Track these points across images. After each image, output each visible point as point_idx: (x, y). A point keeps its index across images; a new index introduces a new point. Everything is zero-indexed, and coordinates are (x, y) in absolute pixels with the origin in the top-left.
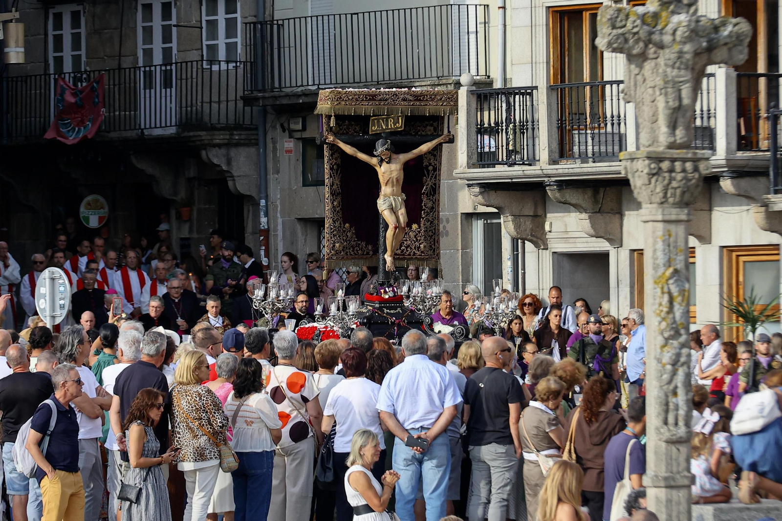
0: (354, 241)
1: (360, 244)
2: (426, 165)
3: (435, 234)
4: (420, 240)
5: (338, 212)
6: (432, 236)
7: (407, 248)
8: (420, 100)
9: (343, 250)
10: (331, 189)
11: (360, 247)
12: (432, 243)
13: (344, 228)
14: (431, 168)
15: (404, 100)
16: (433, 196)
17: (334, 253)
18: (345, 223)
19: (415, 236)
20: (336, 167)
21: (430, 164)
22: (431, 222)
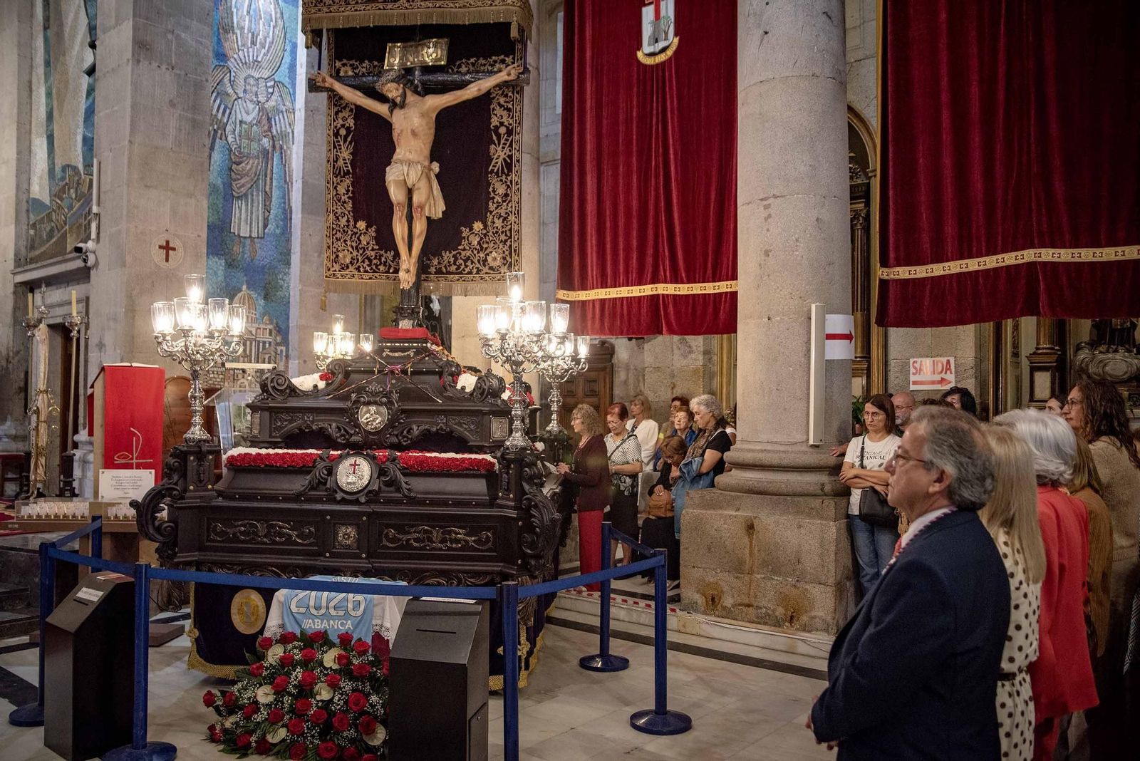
0: (373, 250)
1: (382, 255)
2: (496, 127)
3: (510, 237)
4: (486, 248)
5: (345, 202)
6: (506, 241)
7: (465, 261)
9: (351, 263)
10: (334, 166)
11: (383, 259)
12: (507, 253)
13: (355, 227)
14: (502, 130)
16: (508, 175)
17: (337, 267)
18: (356, 221)
19: (479, 243)
20: (343, 132)
21: (502, 124)
22: (505, 219)
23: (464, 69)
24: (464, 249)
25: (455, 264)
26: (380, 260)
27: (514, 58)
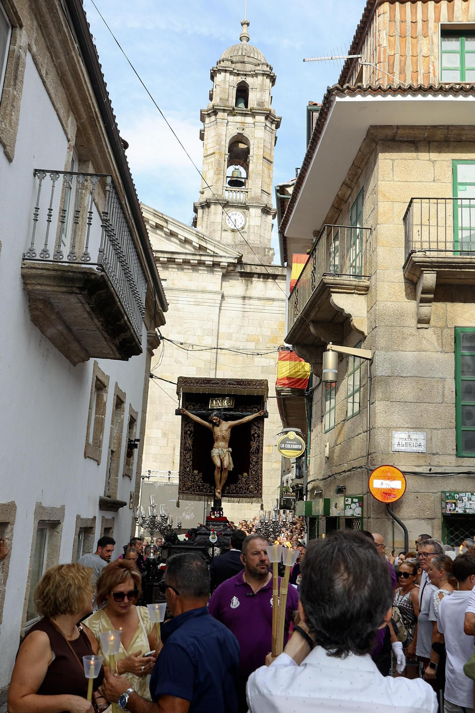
0: (201, 482)
1: (205, 485)
2: (253, 434)
3: (258, 479)
4: (249, 484)
5: (189, 462)
6: (257, 481)
7: (240, 489)
8: (241, 384)
9: (191, 487)
10: (184, 446)
11: (205, 487)
12: (257, 486)
13: (193, 472)
14: (256, 435)
15: (229, 384)
16: (258, 454)
17: (184, 489)
18: (193, 470)
19: (245, 481)
20: (189, 432)
21: (256, 433)
22: (256, 472)
23: (240, 409)
24: (239, 484)
25: (235, 490)
26: (204, 487)
27: (260, 406)
